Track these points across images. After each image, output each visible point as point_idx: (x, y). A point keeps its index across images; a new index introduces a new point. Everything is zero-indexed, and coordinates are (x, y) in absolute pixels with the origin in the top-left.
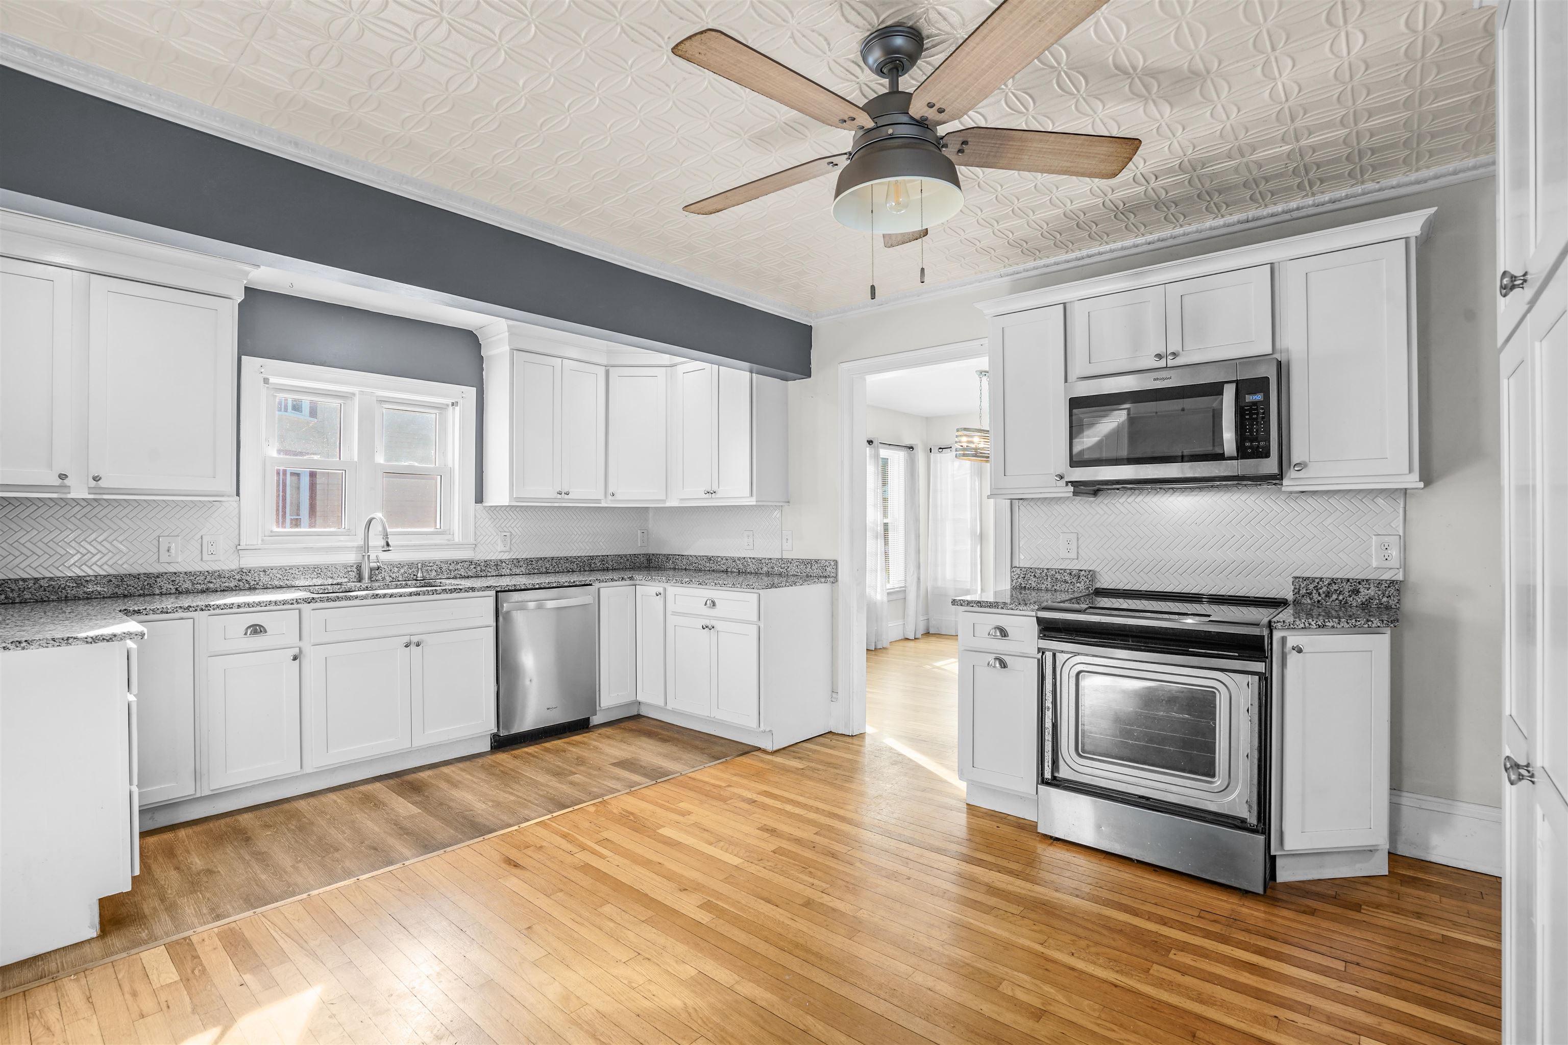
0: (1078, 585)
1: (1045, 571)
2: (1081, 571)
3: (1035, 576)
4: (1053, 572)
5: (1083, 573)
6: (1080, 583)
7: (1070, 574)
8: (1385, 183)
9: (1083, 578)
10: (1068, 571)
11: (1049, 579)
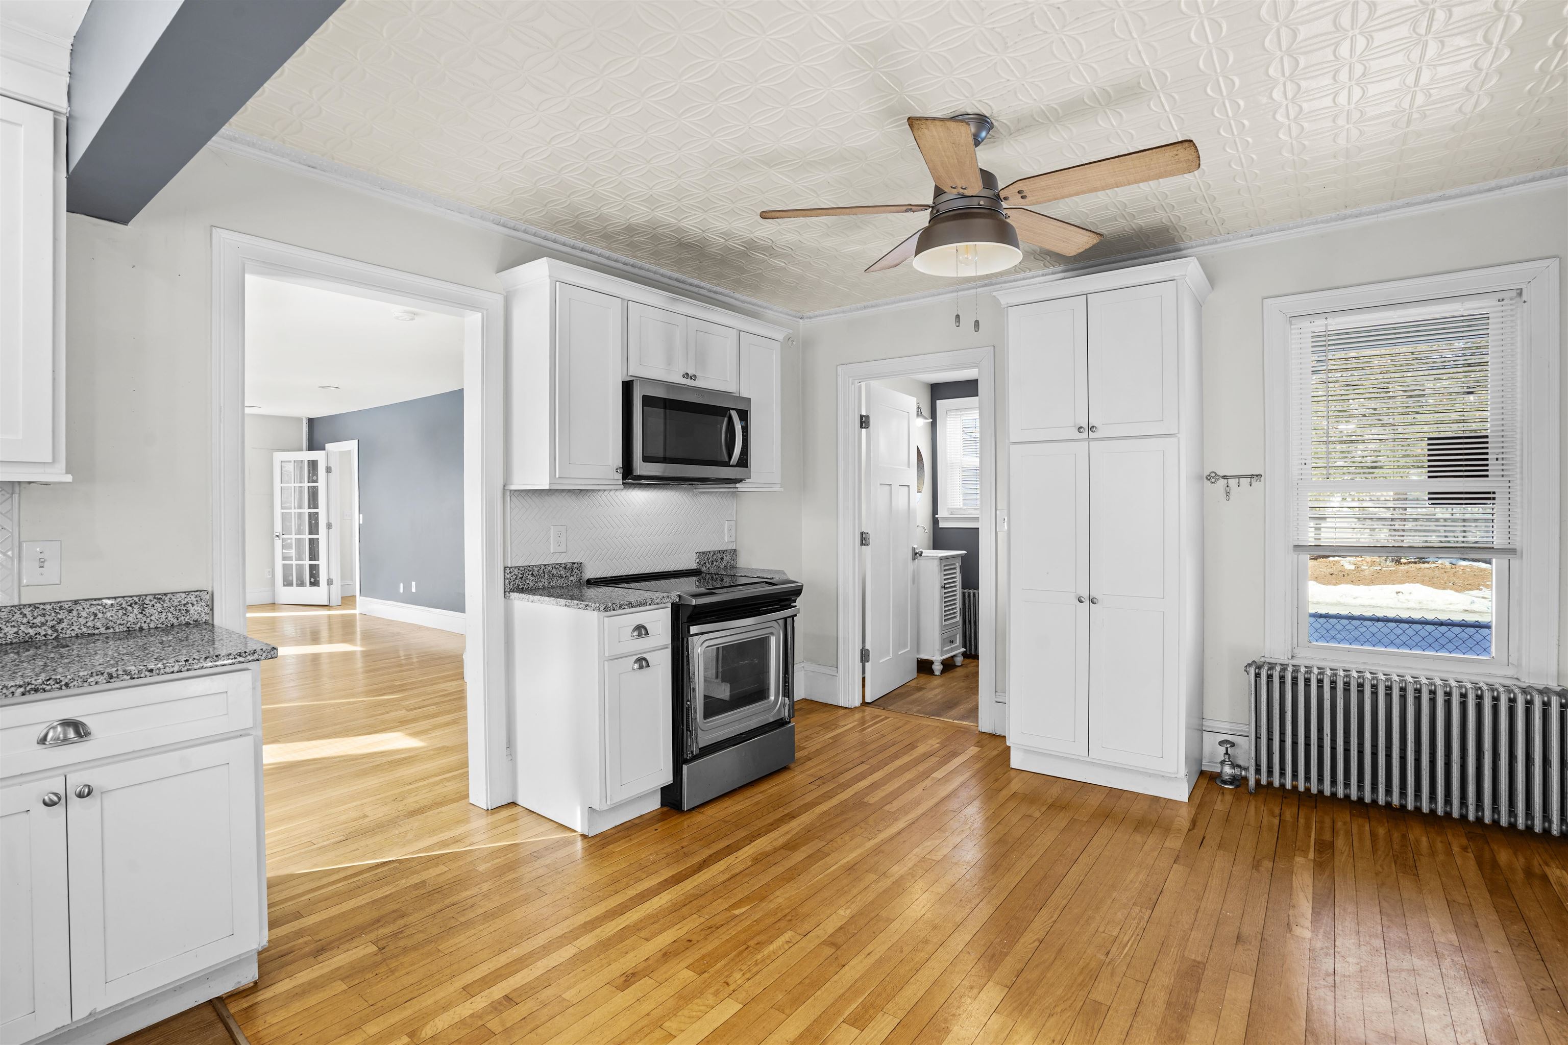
0: (572, 578)
1: (543, 567)
2: (574, 563)
3: (532, 574)
4: (550, 568)
5: (575, 566)
6: (573, 576)
7: (565, 568)
8: (737, 295)
9: (576, 570)
10: (563, 565)
11: (546, 576)
